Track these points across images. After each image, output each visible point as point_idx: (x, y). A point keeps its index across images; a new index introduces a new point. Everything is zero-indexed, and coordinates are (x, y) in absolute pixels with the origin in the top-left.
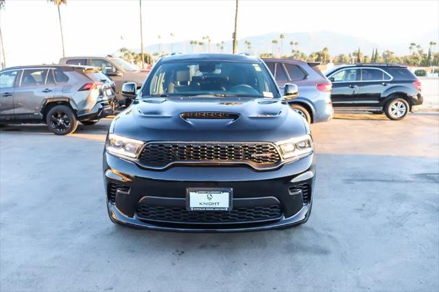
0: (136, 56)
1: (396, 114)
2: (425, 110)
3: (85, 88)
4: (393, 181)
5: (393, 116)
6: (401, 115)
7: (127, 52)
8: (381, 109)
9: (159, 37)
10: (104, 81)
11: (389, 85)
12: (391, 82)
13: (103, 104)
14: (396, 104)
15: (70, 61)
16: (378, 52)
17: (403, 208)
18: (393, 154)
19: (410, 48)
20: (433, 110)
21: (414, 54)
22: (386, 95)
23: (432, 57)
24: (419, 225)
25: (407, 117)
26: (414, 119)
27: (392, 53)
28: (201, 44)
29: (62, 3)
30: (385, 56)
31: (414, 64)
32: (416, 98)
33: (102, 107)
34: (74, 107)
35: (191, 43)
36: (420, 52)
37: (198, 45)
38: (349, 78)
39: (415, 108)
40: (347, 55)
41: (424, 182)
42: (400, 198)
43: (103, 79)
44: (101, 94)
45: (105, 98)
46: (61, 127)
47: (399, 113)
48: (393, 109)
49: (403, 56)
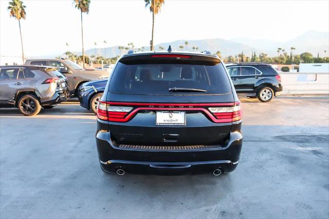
0: (77, 57)
1: (265, 98)
2: (286, 95)
3: (47, 82)
4: (260, 141)
5: (263, 99)
6: (269, 99)
7: (71, 55)
8: (255, 94)
9: (95, 44)
10: (60, 77)
11: (260, 78)
12: (261, 76)
13: (59, 94)
14: (265, 91)
15: (34, 62)
16: (256, 54)
17: (264, 157)
18: (261, 125)
19: (278, 51)
20: (290, 95)
21: (281, 56)
22: (258, 85)
23: (293, 58)
24: (273, 166)
25: (272, 100)
26: (277, 101)
27: (266, 55)
28: (126, 48)
29: (22, 18)
30: (261, 57)
31: (281, 63)
32: (278, 86)
33: (58, 95)
34: (38, 95)
35: (120, 48)
36: (285, 54)
37: (124, 49)
38: (233, 74)
39: (278, 93)
40: (234, 57)
41: (279, 141)
42: (263, 151)
43: (59, 75)
44: (58, 86)
45: (61, 89)
46: (29, 110)
47: (267, 97)
48: (263, 95)
49: (273, 57)
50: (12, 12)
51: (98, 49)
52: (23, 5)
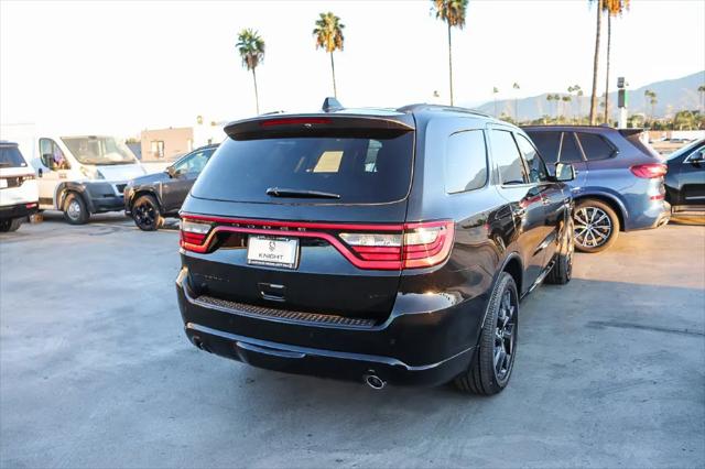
9: (496, 91)
28: (565, 99)
29: (337, 49)
35: (549, 98)
37: (561, 100)
50: (319, 39)
51: (504, 101)
52: (340, 22)
